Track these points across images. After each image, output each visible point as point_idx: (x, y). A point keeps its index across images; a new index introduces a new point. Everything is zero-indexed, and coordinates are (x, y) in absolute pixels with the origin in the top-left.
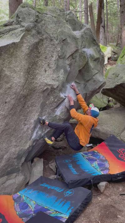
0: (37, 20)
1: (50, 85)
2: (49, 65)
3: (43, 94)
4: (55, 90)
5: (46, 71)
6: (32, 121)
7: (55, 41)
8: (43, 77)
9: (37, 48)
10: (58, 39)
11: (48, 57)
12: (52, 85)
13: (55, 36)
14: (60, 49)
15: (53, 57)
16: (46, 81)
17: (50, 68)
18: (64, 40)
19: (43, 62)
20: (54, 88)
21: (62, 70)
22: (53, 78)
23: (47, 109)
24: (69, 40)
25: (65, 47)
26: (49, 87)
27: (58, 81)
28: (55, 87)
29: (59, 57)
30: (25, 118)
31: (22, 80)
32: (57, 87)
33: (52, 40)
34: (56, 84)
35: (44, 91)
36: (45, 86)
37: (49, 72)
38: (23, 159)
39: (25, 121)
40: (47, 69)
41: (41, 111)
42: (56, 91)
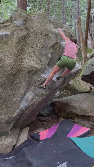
0: (26, 20)
1: (34, 67)
2: (34, 52)
3: (29, 74)
4: (38, 72)
5: (31, 57)
6: (20, 94)
7: (39, 35)
8: (29, 61)
9: (25, 39)
10: (41, 34)
11: (33, 46)
12: (36, 67)
13: (40, 31)
14: (43, 41)
15: (38, 47)
16: (30, 64)
17: (35, 54)
18: (46, 35)
19: (30, 50)
20: (38, 70)
21: (45, 57)
22: (37, 63)
23: (32, 86)
24: (51, 35)
25: (47, 40)
26: (34, 69)
27: (41, 65)
28: (39, 69)
29: (42, 47)
30: (14, 92)
31: (12, 62)
32: (40, 69)
33: (36, 34)
34: (39, 67)
35: (30, 72)
36: (30, 68)
37: (34, 57)
38: (12, 125)
39: (14, 94)
40: (32, 56)
41: (27, 87)
42: (39, 73)
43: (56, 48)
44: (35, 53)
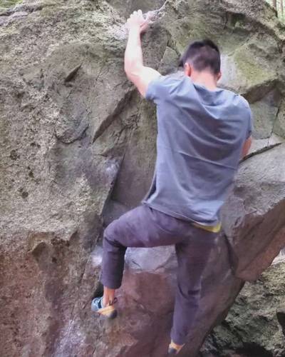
1: (45, 235)
2: (31, 174)
4: (70, 248)
5: (25, 195)
6: (37, 335)
7: (32, 92)
8: (16, 216)
10: (43, 82)
11: (20, 151)
12: (53, 233)
14: (56, 114)
15: (39, 146)
16: (28, 226)
17: (37, 181)
18: (72, 77)
19: (10, 169)
20: (62, 241)
21: (82, 182)
22: (55, 212)
23: (70, 299)
24: (89, 71)
25: (79, 98)
26: (48, 241)
27: (71, 217)
28: (67, 238)
29: (59, 139)
30: (12, 328)
32: (74, 236)
33: (19, 96)
34: (65, 227)
36: (30, 242)
37: (38, 194)
39: (15, 334)
40: (28, 189)
41: (53, 306)
42: (74, 250)
43: (135, 118)
44: (37, 176)
